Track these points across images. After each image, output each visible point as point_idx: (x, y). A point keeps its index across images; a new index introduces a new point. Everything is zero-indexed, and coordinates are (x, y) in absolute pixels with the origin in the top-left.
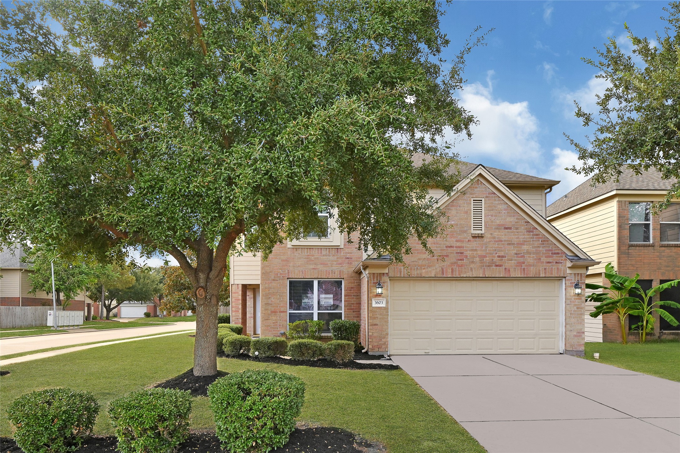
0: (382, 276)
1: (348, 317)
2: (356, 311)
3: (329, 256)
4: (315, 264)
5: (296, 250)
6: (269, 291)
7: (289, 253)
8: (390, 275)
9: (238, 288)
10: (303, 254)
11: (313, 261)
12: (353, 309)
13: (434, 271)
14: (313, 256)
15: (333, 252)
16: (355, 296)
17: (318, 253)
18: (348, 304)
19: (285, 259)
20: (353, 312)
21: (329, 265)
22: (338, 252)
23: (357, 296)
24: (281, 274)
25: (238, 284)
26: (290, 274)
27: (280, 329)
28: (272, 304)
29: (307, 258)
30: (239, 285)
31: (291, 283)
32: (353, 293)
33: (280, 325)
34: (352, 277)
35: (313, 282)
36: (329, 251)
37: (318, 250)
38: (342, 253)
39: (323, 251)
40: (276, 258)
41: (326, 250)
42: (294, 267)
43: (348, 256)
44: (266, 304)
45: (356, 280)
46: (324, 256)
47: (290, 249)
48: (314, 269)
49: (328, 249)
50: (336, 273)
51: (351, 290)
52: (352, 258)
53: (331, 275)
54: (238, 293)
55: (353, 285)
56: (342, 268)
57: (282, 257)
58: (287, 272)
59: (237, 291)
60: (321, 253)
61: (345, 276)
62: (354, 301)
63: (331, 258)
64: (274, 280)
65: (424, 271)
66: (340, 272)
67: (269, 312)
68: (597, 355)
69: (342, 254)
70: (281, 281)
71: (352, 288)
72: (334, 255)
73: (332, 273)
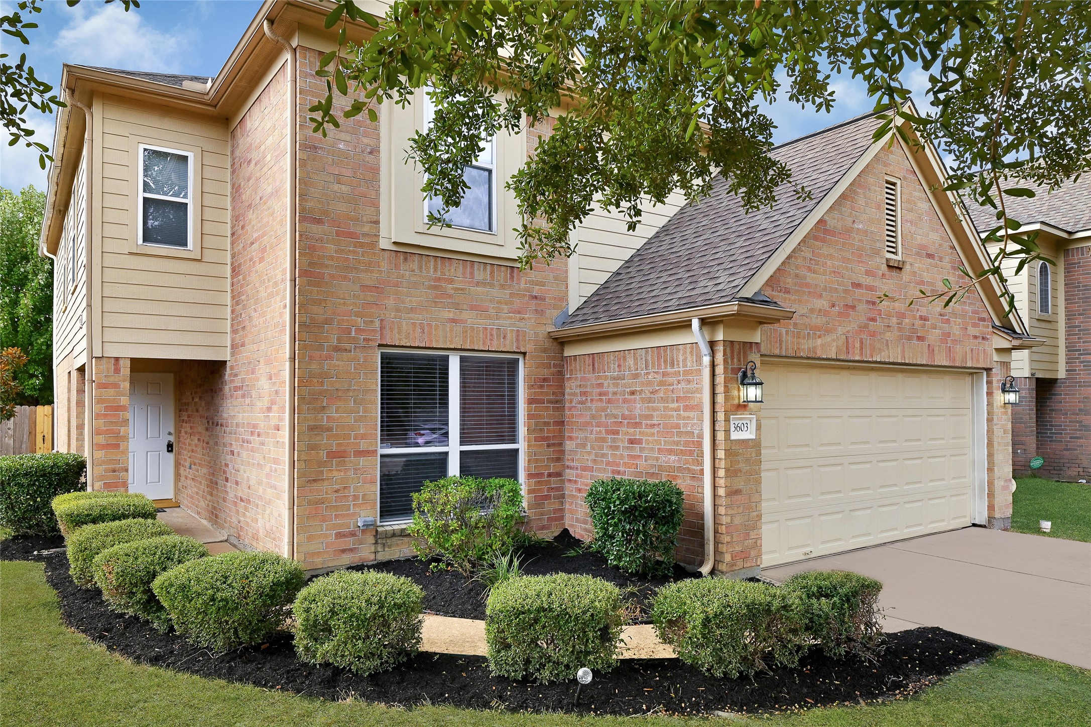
0: (748, 352)
1: (537, 461)
2: (554, 445)
3: (492, 286)
4: (456, 306)
5: (405, 259)
6: (322, 384)
7: (384, 266)
8: (764, 350)
9: (117, 370)
10: (424, 273)
11: (450, 296)
12: (548, 438)
13: (835, 344)
14: (451, 281)
15: (502, 275)
16: (550, 402)
17: (464, 273)
18: (536, 424)
19: (370, 283)
20: (548, 446)
21: (492, 312)
22: (512, 277)
23: (557, 402)
24: (358, 330)
25: (117, 359)
26: (387, 332)
27: (357, 510)
28: (329, 429)
29: (435, 288)
30: (121, 362)
31: (387, 361)
32: (547, 394)
33: (356, 497)
34: (545, 350)
35: (446, 359)
36: (492, 273)
37: (465, 267)
38: (523, 280)
39: (476, 272)
40: (345, 278)
41: (485, 269)
42: (398, 310)
43: (536, 290)
44: (311, 429)
45: (554, 358)
46: (478, 284)
47: (386, 254)
48: (453, 321)
49: (489, 267)
50: (509, 336)
51: (542, 387)
52: (543, 299)
53: (495, 342)
54: (116, 386)
55: (546, 373)
56: (522, 324)
57: (362, 275)
58: (377, 324)
59: (111, 380)
60: (472, 274)
61: (528, 348)
62: (548, 415)
63: (496, 292)
64: (337, 349)
65: (819, 341)
66: (518, 336)
67: (323, 455)
68: (1046, 525)
69: (523, 285)
70: (361, 355)
71: (545, 380)
72: (502, 287)
73: (498, 336)
